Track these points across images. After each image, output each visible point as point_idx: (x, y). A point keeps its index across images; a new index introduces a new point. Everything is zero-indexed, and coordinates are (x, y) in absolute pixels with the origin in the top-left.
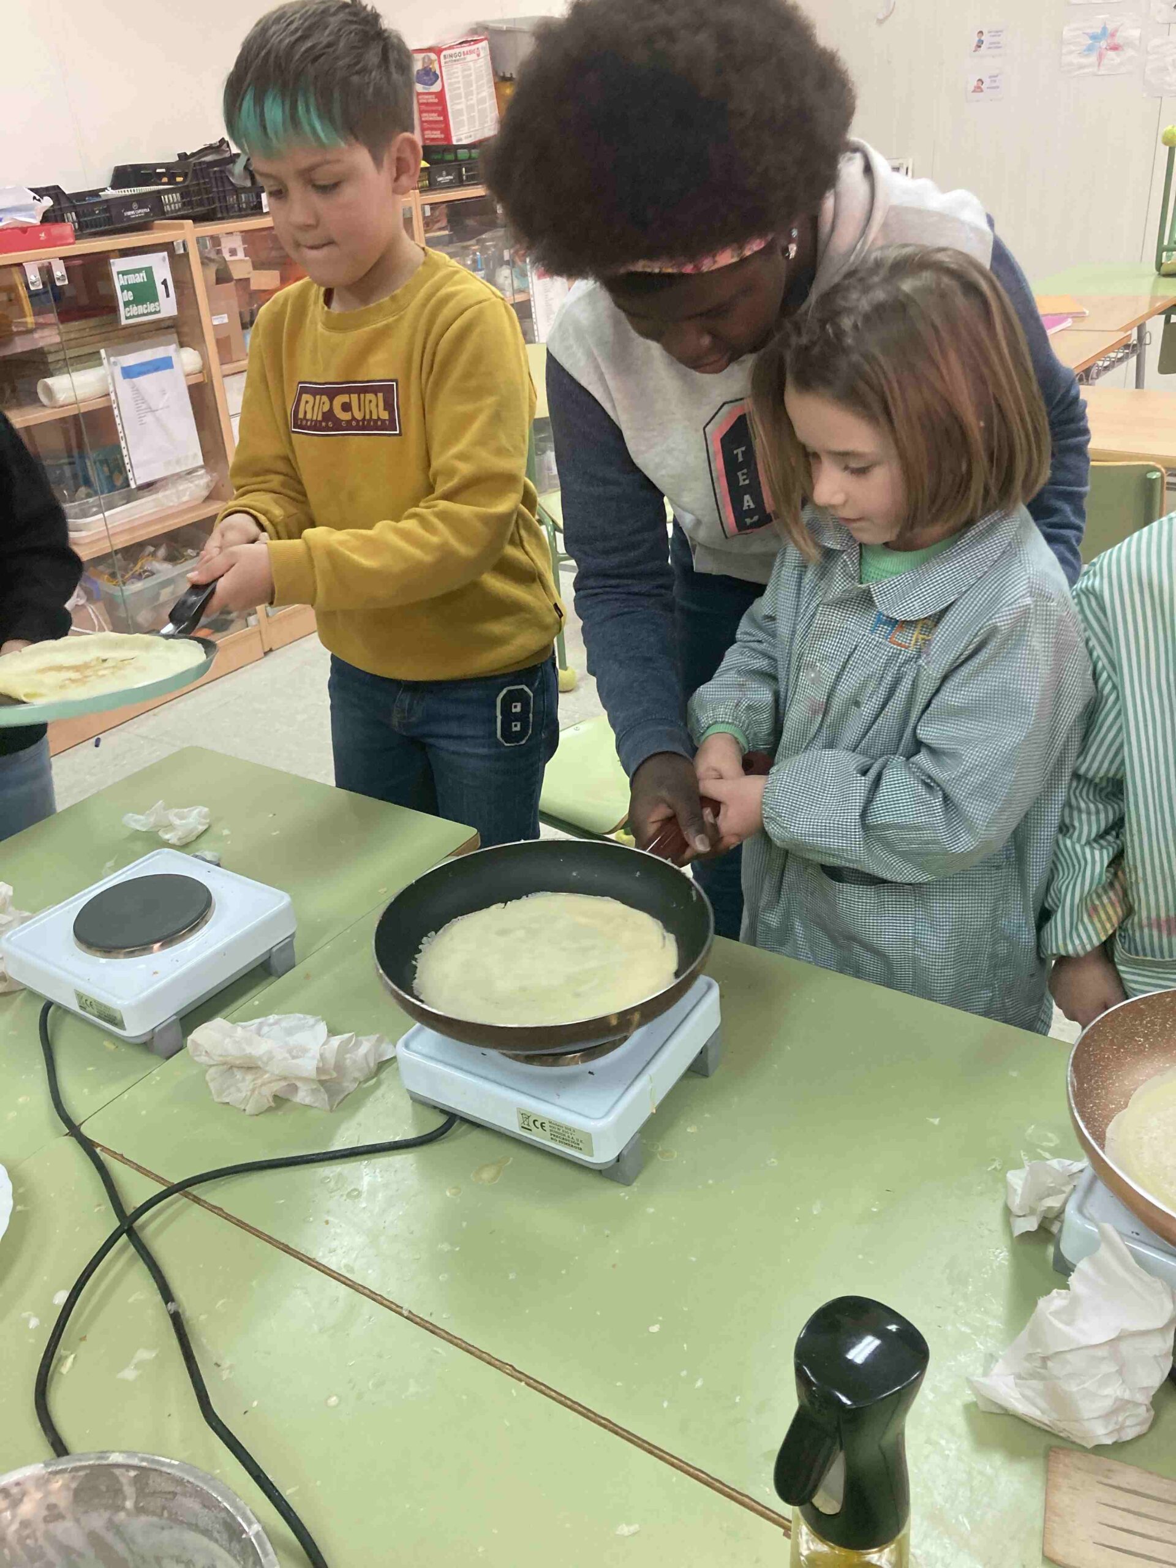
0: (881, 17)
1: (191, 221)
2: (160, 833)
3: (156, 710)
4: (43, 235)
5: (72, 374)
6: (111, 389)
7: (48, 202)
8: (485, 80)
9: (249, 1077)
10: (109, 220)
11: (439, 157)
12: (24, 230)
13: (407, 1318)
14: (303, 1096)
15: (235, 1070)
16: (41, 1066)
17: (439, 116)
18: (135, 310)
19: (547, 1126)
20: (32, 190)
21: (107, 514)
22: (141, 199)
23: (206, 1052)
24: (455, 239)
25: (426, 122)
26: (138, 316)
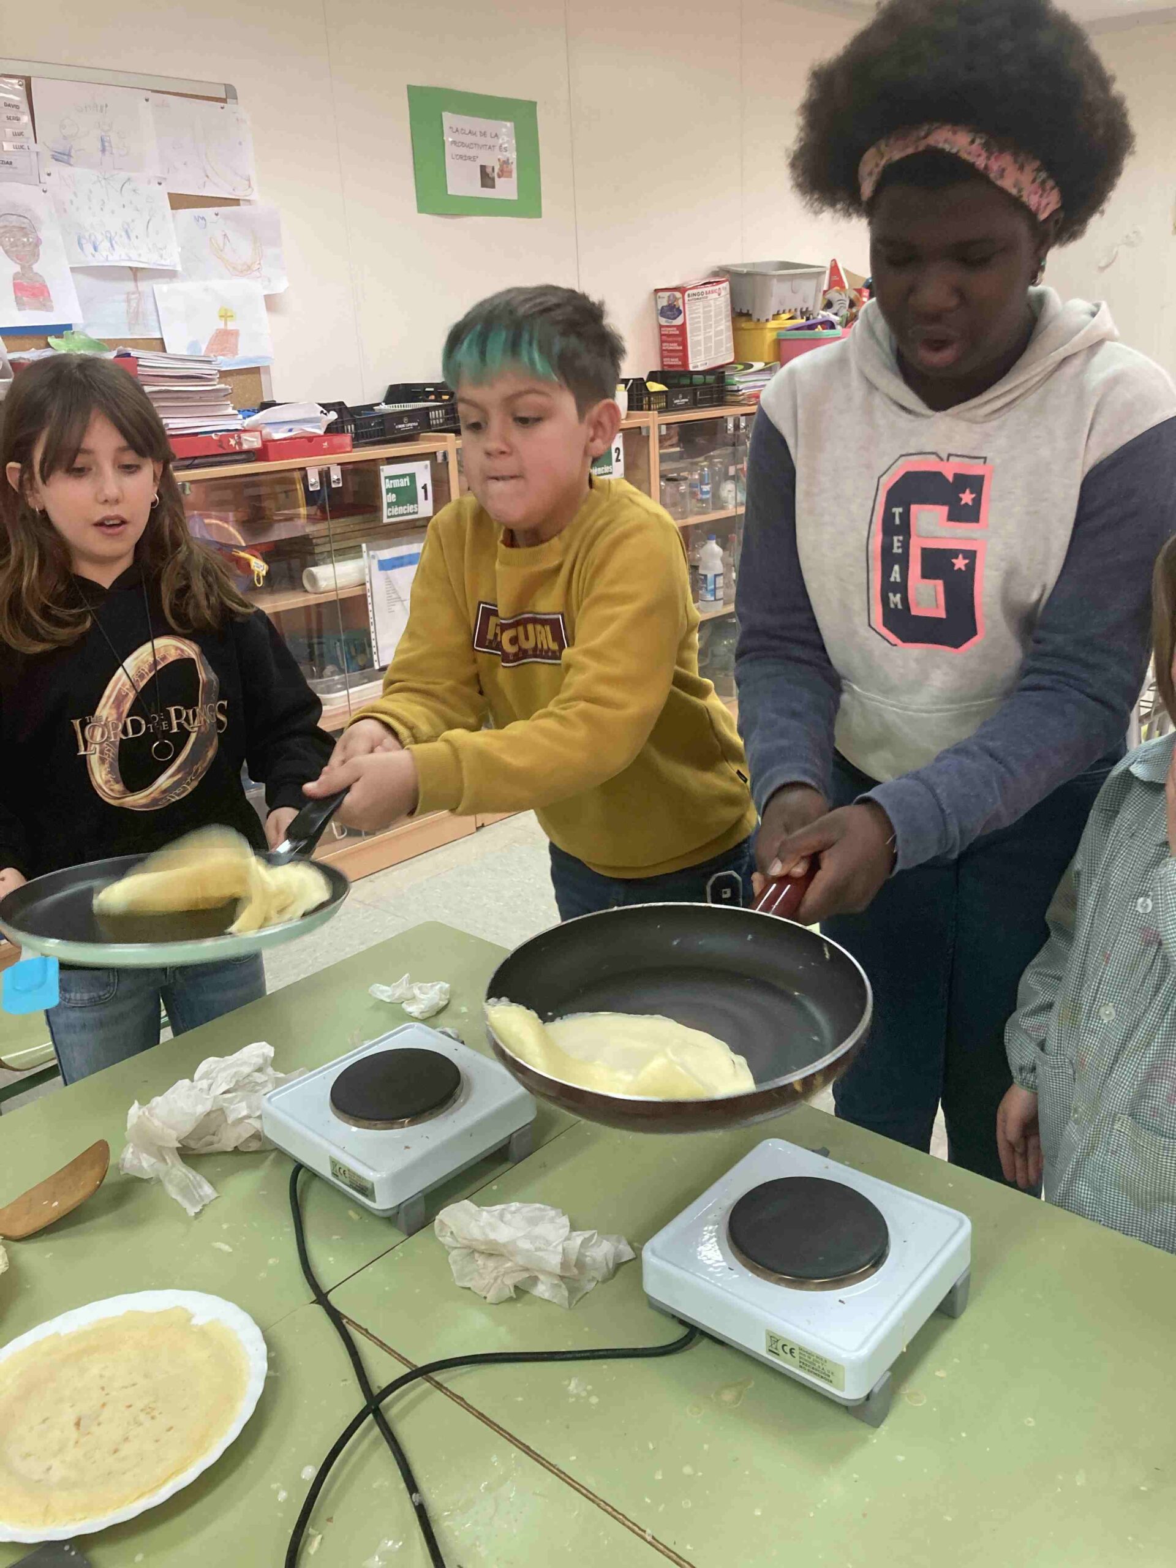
0: (1102, 264)
1: (453, 435)
2: (404, 1005)
3: (372, 877)
4: (326, 444)
5: (336, 564)
6: (367, 579)
7: (333, 416)
8: (723, 316)
9: (491, 1264)
10: (382, 432)
11: (676, 381)
12: (311, 439)
13: (649, 1543)
14: (542, 1290)
15: (477, 1255)
16: (290, 1230)
17: (679, 345)
18: (396, 510)
19: (796, 1353)
20: (320, 405)
21: (351, 691)
22: (411, 415)
23: (452, 1233)
24: (685, 456)
25: (667, 350)
26: (398, 515)
